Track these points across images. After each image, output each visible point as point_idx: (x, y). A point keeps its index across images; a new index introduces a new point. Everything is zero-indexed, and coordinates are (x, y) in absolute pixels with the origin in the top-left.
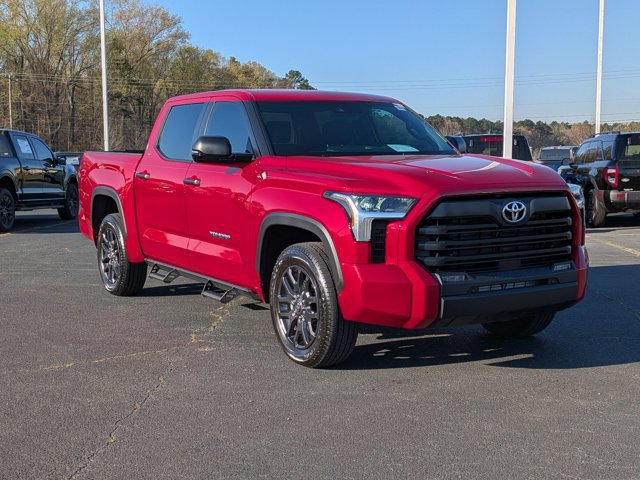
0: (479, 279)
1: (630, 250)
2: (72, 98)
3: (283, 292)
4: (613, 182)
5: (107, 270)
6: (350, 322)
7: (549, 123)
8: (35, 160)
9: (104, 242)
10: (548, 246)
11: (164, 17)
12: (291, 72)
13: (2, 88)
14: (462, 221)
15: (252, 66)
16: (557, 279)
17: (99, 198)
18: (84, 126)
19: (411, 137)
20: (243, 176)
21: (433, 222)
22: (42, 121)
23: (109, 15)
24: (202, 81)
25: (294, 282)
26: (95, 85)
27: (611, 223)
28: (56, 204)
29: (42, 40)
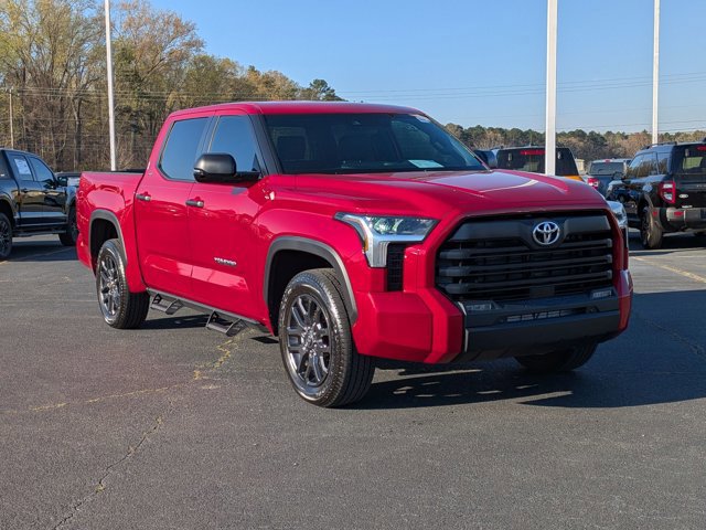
0: (507, 308)
1: (688, 274)
2: (78, 114)
3: (293, 324)
4: (670, 198)
5: (106, 301)
6: (365, 356)
7: (603, 133)
8: (34, 182)
9: (103, 270)
10: (586, 270)
11: (177, 24)
12: (316, 82)
13: (1, 104)
14: (488, 244)
15: (273, 76)
16: (596, 308)
17: (98, 222)
18: (91, 143)
19: (436, 151)
20: (250, 196)
21: (455, 245)
22: (45, 138)
23: (118, 24)
24: (219, 92)
25: (305, 312)
26: (103, 99)
27: (668, 244)
28: (57, 229)
29: (46, 51)
